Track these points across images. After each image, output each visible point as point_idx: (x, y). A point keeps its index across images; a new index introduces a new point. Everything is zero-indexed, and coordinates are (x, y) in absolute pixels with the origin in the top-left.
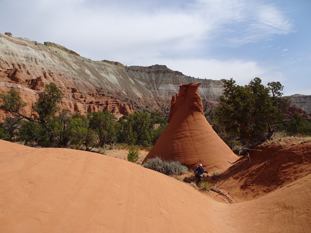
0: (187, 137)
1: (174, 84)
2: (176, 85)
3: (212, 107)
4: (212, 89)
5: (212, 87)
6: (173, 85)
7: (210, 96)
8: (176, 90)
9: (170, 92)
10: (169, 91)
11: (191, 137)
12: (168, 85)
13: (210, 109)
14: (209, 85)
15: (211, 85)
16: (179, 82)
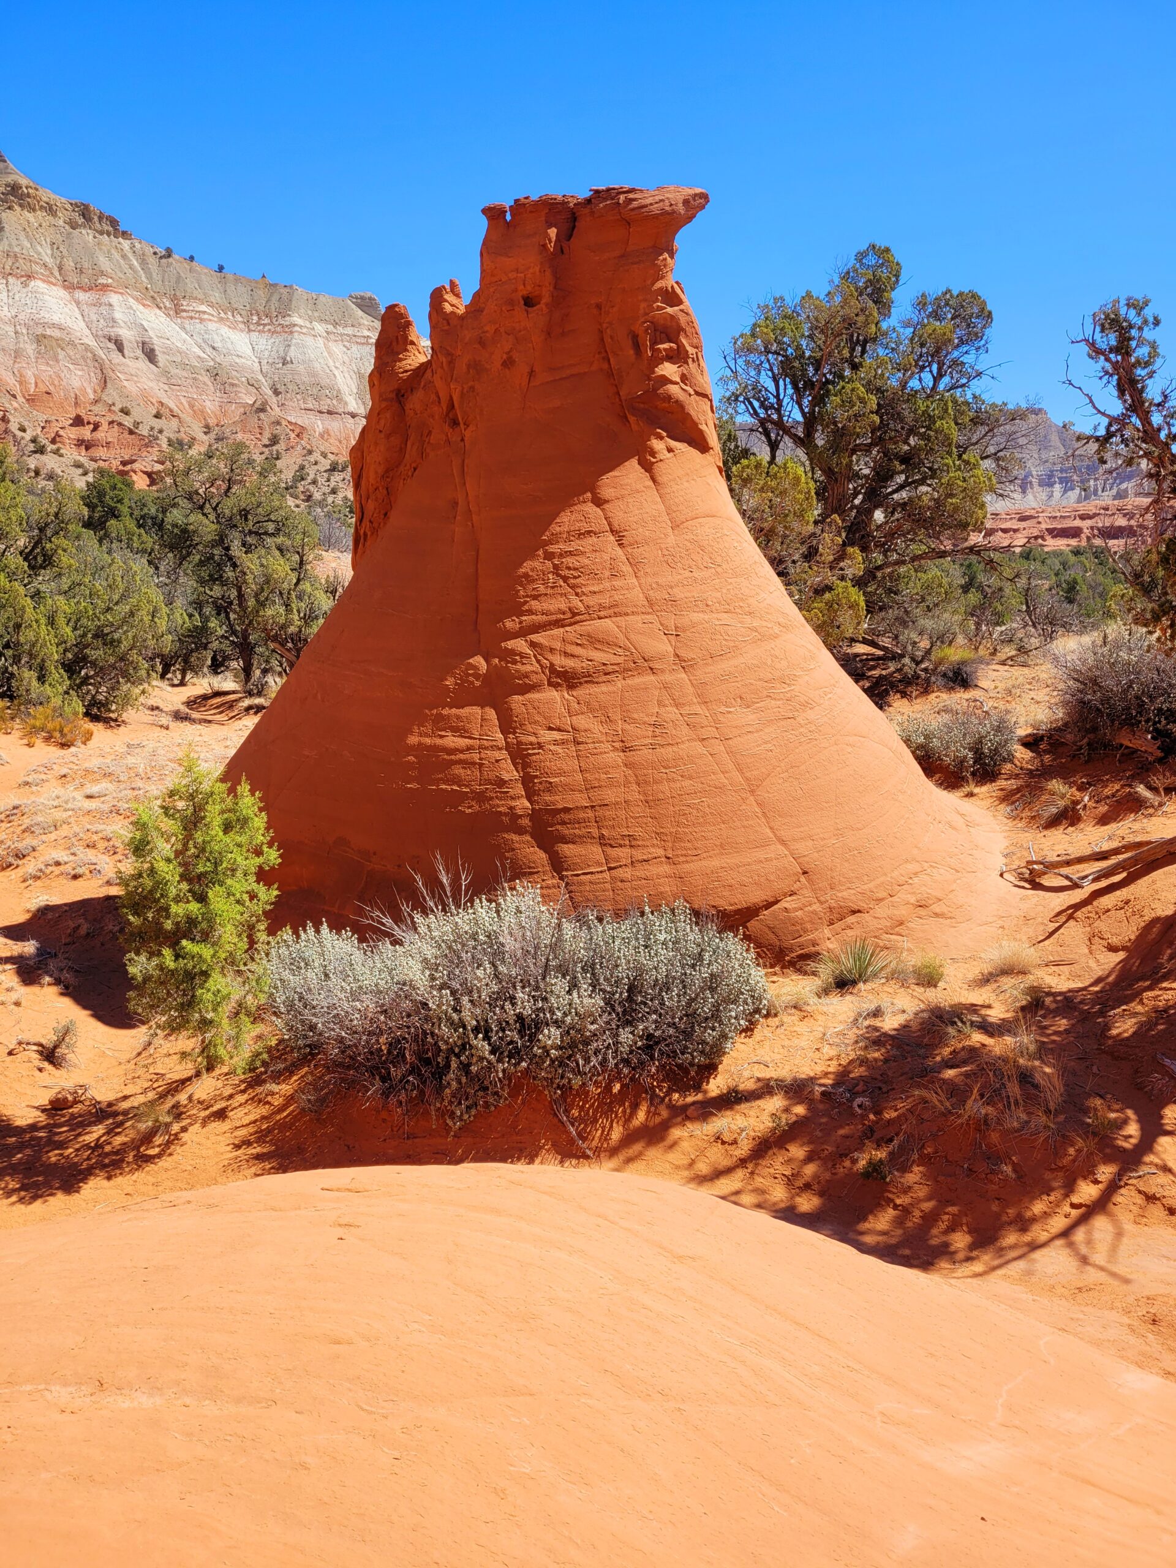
0: (645, 664)
1: (65, 288)
2: (81, 295)
3: (310, 452)
4: (304, 346)
5: (304, 330)
6: (62, 293)
7: (291, 387)
8: (82, 325)
9: (44, 336)
10: (39, 331)
11: (682, 662)
12: (25, 285)
13: (299, 461)
14: (287, 321)
15: (296, 319)
16: (102, 280)
